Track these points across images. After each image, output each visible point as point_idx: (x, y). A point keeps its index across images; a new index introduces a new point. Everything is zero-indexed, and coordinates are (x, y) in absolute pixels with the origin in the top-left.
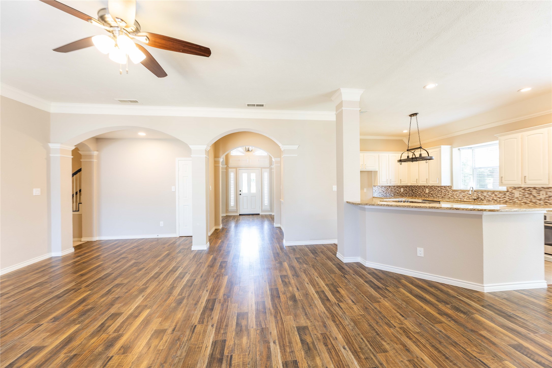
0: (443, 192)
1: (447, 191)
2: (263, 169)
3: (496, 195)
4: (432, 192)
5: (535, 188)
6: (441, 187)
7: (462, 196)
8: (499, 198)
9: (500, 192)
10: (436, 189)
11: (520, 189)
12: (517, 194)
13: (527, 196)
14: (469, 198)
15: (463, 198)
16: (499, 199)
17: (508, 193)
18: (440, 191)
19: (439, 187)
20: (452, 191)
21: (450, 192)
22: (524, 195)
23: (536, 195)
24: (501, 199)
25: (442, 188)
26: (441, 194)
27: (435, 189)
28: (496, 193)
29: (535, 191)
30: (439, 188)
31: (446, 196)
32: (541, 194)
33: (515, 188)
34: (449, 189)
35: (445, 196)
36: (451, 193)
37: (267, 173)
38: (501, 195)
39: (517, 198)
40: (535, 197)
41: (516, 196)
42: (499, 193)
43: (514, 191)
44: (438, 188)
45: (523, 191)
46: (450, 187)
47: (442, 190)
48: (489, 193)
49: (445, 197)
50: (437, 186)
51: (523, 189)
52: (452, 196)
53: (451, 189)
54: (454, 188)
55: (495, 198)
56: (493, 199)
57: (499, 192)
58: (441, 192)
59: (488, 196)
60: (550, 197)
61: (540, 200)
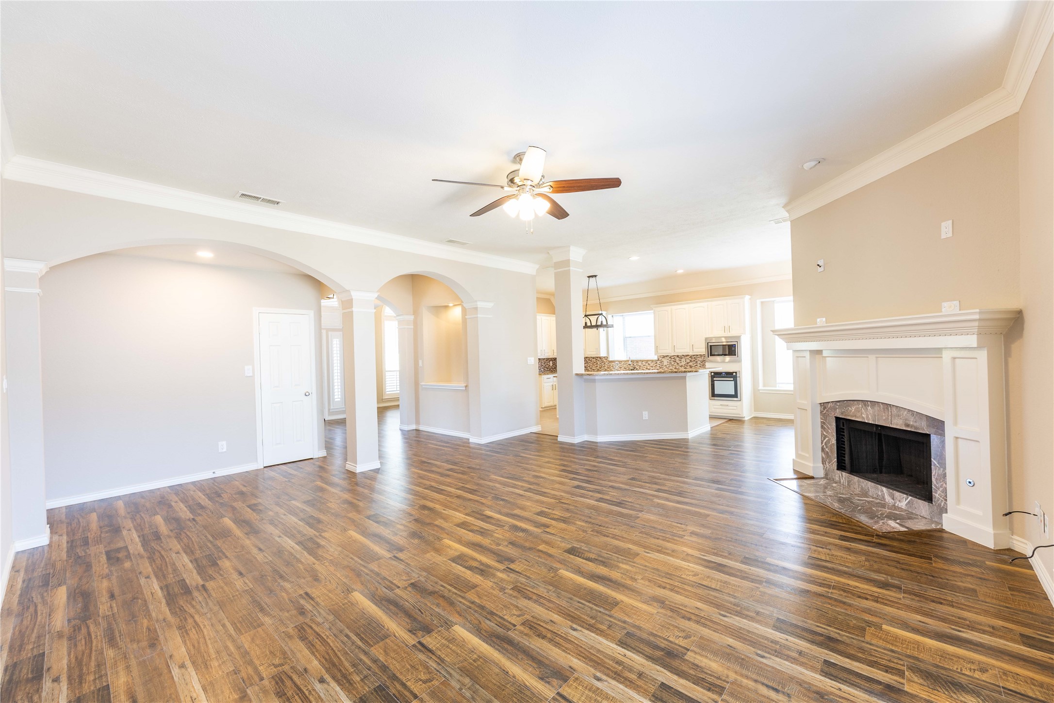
0: (599, 363)
2: (330, 333)
3: (649, 364)
5: (678, 356)
7: (618, 367)
8: (652, 367)
9: (652, 361)
10: (591, 361)
11: (668, 358)
12: (665, 362)
13: (673, 363)
17: (659, 361)
19: (594, 358)
20: (608, 362)
21: (606, 363)
22: (670, 363)
23: (679, 362)
27: (589, 361)
28: (649, 362)
29: (678, 358)
31: (602, 368)
32: (682, 362)
33: (664, 357)
34: (605, 360)
36: (608, 364)
37: (338, 340)
38: (653, 364)
40: (678, 364)
41: (665, 364)
43: (663, 360)
44: (593, 360)
45: (669, 359)
46: (606, 358)
48: (643, 363)
50: (591, 357)
51: (670, 358)
52: (609, 368)
53: (607, 360)
54: (610, 359)
55: (649, 367)
56: (647, 368)
59: (643, 366)
60: (688, 363)
61: (681, 366)
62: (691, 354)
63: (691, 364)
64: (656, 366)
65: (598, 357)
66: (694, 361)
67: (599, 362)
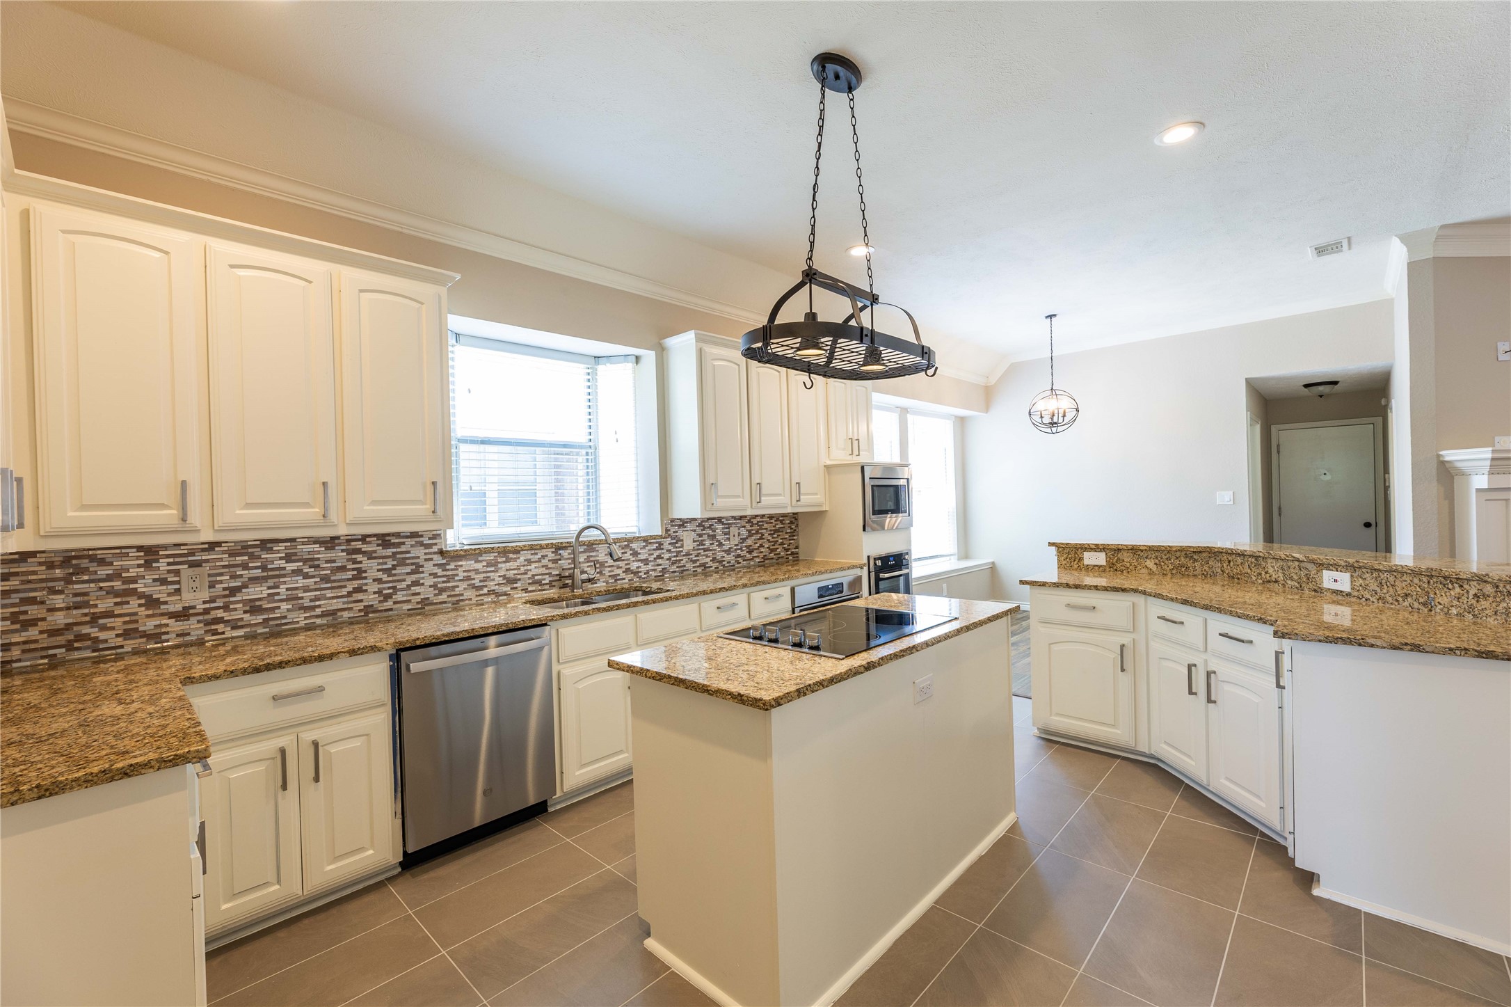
1: (402, 563)
3: (635, 554)
4: (258, 592)
5: (720, 520)
6: (358, 545)
7: (501, 580)
8: (646, 562)
9: (646, 540)
11: (694, 526)
12: (688, 540)
13: (707, 544)
14: (539, 582)
15: (507, 589)
16: (644, 568)
17: (669, 540)
18: (343, 569)
20: (438, 559)
21: (428, 567)
22: (701, 543)
23: (722, 538)
24: (650, 567)
25: (365, 548)
26: (359, 590)
28: (634, 546)
29: (719, 526)
30: (339, 555)
31: (399, 596)
32: (731, 536)
33: (681, 523)
34: (420, 552)
35: (387, 597)
36: (436, 570)
38: (649, 550)
39: (688, 554)
40: (720, 544)
41: (685, 549)
42: (644, 544)
43: (682, 532)
45: (699, 530)
46: (427, 537)
47: (366, 563)
49: (389, 604)
51: (700, 525)
52: (442, 591)
53: (435, 549)
54: (455, 538)
55: (634, 566)
57: (644, 541)
58: (360, 574)
59: (611, 562)
60: (744, 540)
61: (728, 552)
62: (749, 512)
63: (749, 542)
64: (659, 557)
65: (364, 538)
66: (757, 532)
67: (372, 568)
